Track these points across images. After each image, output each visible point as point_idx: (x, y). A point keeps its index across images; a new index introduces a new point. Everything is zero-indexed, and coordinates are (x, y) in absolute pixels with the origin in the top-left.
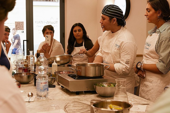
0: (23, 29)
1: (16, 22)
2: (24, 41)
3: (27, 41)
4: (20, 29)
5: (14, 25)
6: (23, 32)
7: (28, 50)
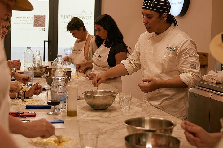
0: (44, 26)
1: (35, 16)
2: (45, 41)
3: (49, 41)
4: (40, 26)
5: (33, 19)
6: (44, 29)
7: (50, 53)
